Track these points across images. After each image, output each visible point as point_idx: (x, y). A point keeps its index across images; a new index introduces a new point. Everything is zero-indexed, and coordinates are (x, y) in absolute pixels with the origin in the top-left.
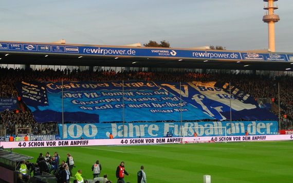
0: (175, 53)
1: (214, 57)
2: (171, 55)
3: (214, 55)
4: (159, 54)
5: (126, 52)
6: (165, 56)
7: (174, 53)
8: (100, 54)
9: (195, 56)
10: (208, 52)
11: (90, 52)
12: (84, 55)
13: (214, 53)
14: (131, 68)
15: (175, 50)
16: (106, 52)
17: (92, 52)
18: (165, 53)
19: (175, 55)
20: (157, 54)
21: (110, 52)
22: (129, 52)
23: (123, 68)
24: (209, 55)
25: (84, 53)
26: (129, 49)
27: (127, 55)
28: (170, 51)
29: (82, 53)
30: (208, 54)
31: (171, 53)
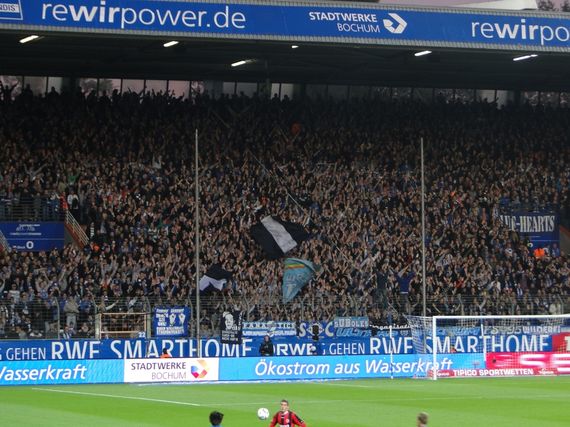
0: (403, 25)
1: (555, 42)
2: (385, 33)
3: (555, 33)
4: (340, 27)
5: (207, 19)
6: (361, 34)
7: (396, 25)
8: (106, 24)
9: (479, 38)
10: (530, 22)
11: (69, 15)
12: (41, 28)
13: (554, 23)
14: (228, 87)
15: (400, 13)
16: (129, 16)
17: (76, 18)
18: (360, 23)
19: (400, 30)
20: (330, 28)
21: (147, 17)
22: (221, 20)
23: (195, 86)
24: (537, 33)
25: (44, 23)
26: (221, 7)
27: (214, 29)
28: (383, 15)
29: (38, 20)
30: (532, 29)
31: (387, 24)
